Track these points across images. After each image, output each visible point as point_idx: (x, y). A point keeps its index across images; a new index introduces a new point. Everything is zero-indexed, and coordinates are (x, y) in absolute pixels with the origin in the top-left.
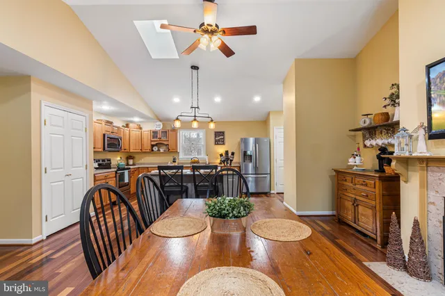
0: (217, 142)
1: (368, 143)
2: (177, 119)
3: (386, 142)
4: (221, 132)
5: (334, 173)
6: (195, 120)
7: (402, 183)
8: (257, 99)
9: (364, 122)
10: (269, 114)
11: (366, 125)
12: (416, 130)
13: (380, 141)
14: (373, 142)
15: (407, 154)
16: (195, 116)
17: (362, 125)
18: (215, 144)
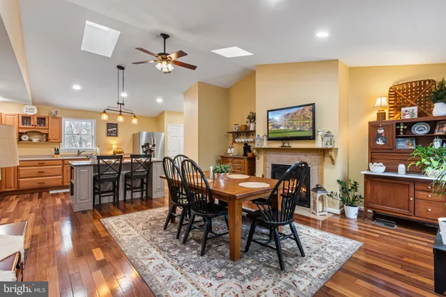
0: (109, 134)
1: (236, 140)
2: (104, 112)
3: (246, 140)
4: (114, 124)
5: (220, 158)
6: (121, 114)
7: (257, 160)
8: (159, 100)
9: (235, 129)
10: (163, 113)
11: (236, 130)
12: (263, 136)
13: (243, 140)
14: (240, 140)
15: (260, 147)
16: (121, 111)
17: (234, 130)
18: (108, 136)
